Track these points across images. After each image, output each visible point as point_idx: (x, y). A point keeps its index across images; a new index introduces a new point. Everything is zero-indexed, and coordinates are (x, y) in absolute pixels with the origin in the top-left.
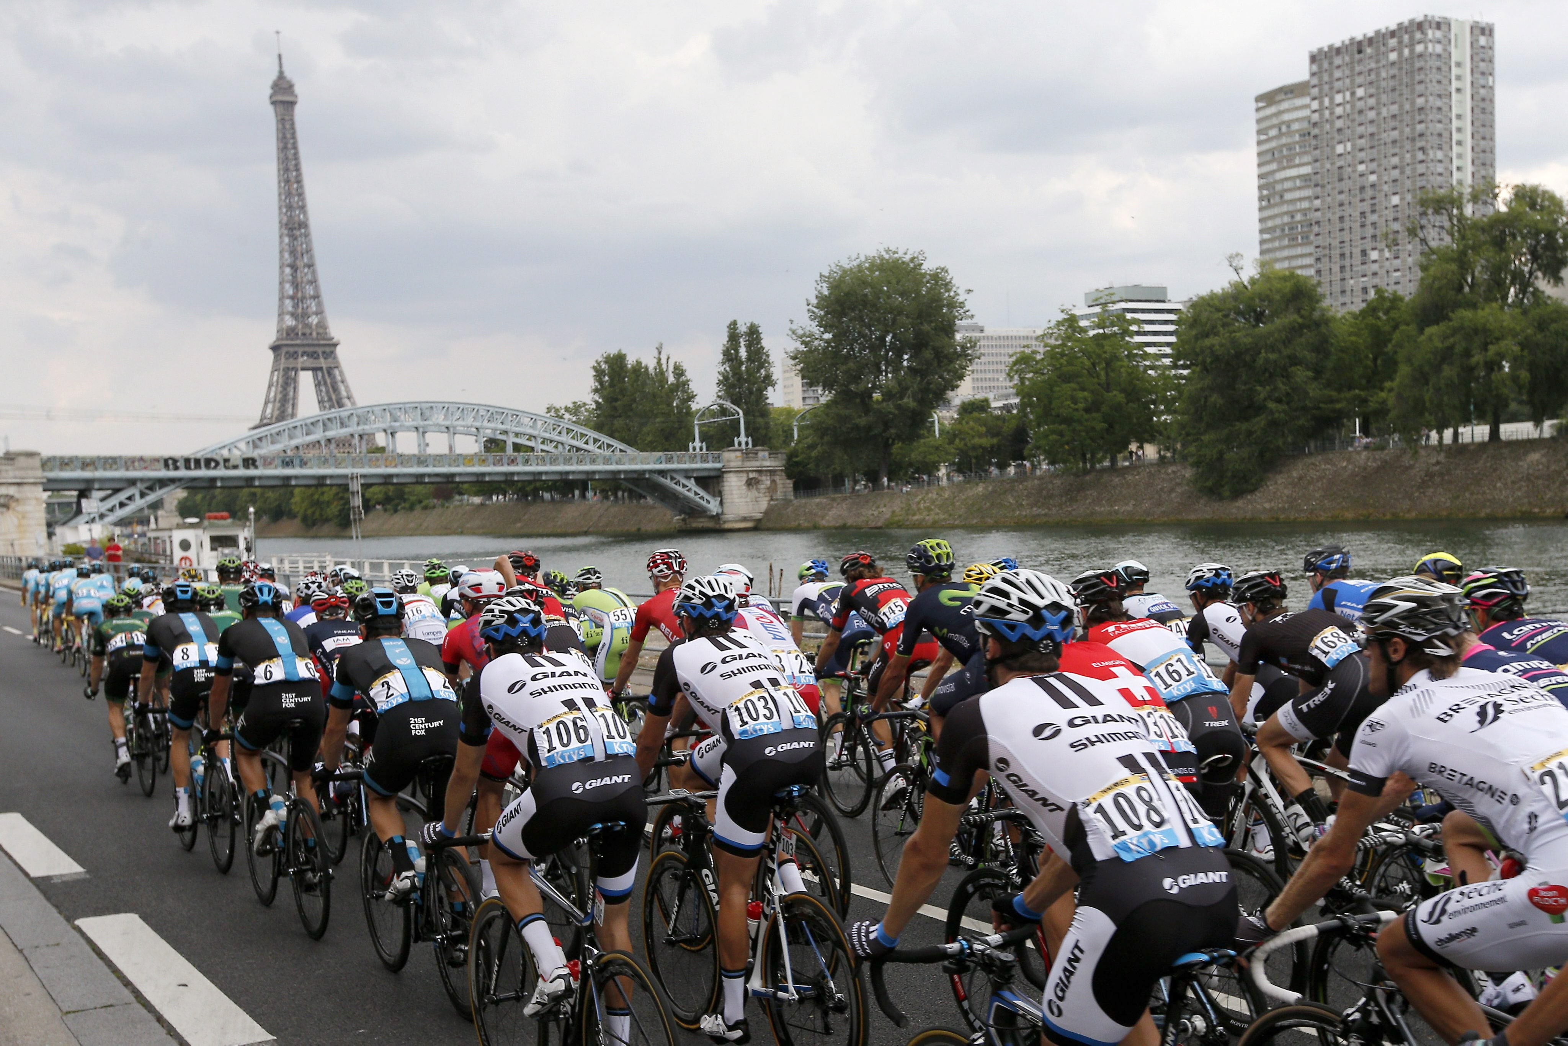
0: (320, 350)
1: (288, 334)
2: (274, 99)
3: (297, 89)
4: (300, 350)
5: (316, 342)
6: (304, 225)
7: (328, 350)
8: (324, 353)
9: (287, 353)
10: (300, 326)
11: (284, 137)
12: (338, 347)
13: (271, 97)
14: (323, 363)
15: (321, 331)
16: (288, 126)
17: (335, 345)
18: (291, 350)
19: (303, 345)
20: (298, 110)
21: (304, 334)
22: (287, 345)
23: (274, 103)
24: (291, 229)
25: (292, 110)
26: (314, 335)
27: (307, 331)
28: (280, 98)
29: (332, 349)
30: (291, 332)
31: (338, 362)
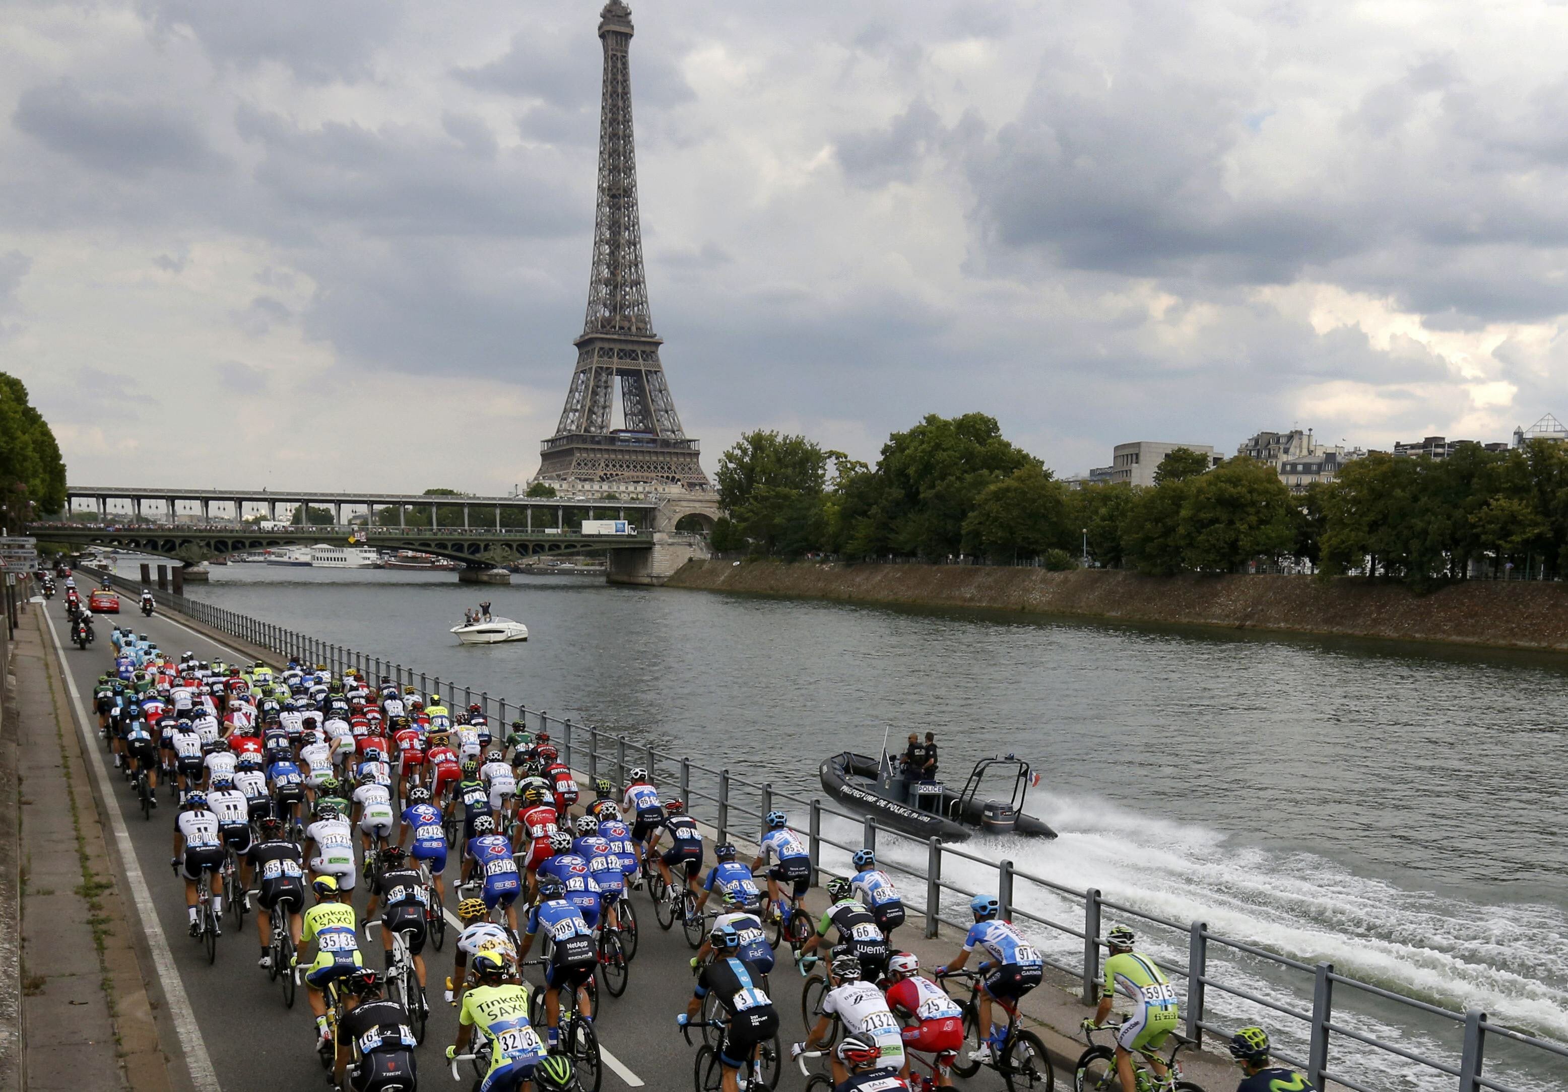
0: (639, 349)
1: (603, 326)
2: (606, 28)
3: (633, 18)
4: (616, 347)
5: (635, 339)
6: (628, 192)
7: (647, 349)
8: (643, 352)
9: (601, 349)
10: (618, 318)
11: (614, 79)
12: (661, 347)
13: (600, 28)
14: (641, 365)
15: (641, 325)
16: (619, 65)
17: (658, 344)
18: (606, 346)
19: (620, 341)
20: (633, 44)
21: (621, 328)
22: (602, 339)
23: (602, 36)
24: (613, 196)
25: (627, 45)
26: (634, 329)
27: (626, 324)
28: (614, 28)
29: (653, 349)
30: (607, 323)
31: (659, 366)
